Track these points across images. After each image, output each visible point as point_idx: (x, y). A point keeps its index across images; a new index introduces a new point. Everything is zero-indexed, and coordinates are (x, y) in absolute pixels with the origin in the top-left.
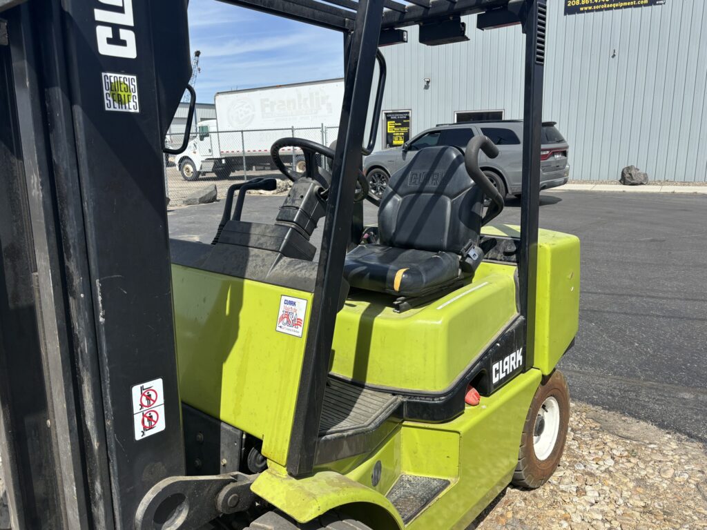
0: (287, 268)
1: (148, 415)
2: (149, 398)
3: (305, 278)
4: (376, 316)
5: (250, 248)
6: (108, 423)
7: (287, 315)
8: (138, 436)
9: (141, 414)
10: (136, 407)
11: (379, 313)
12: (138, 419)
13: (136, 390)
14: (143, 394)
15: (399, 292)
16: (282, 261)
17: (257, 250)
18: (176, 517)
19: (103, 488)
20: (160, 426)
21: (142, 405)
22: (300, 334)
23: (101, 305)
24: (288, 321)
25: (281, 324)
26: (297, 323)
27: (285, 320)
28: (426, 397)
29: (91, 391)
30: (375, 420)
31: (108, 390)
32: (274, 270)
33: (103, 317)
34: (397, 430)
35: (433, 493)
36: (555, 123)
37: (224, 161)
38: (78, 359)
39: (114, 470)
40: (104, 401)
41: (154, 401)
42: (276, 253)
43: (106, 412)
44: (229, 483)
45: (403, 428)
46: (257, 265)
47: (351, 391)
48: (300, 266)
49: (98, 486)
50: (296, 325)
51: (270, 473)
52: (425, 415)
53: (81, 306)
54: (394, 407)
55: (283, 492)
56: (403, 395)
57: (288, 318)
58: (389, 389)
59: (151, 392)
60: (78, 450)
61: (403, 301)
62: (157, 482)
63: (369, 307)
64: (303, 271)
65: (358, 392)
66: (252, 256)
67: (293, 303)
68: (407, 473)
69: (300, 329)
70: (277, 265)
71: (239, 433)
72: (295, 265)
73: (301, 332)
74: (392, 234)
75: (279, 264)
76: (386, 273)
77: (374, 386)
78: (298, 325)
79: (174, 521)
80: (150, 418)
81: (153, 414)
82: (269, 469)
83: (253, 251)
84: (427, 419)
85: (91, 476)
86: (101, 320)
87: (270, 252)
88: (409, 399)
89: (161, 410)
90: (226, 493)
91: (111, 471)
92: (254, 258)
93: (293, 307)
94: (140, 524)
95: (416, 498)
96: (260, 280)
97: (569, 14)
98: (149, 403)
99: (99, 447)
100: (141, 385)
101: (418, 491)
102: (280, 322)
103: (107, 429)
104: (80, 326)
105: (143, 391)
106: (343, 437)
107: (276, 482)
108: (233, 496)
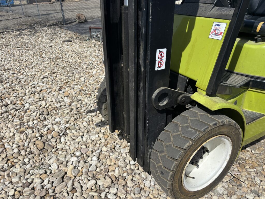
0: (217, 11)
1: (160, 62)
2: (161, 55)
3: (226, 14)
4: (245, 43)
5: (200, 4)
6: (148, 62)
7: (215, 31)
8: (156, 69)
9: (158, 61)
10: (157, 58)
11: (246, 42)
12: (157, 62)
13: (158, 51)
14: (160, 53)
15: (258, 33)
16: (214, 8)
17: (203, 4)
18: (164, 101)
19: (143, 85)
20: (163, 67)
21: (159, 57)
22: (221, 39)
23: (151, 14)
24: (216, 34)
25: (212, 35)
26: (220, 34)
27: (214, 33)
28: (262, 79)
29: (143, 49)
30: (239, 84)
31: (149, 49)
32: (211, 12)
33: (151, 19)
34: (245, 91)
35: (257, 117)
38: (139, 37)
39: (147, 79)
40: (147, 53)
41: (163, 57)
42: (212, 5)
43: (147, 58)
44: (182, 94)
45: (247, 91)
46: (202, 10)
47: (228, 74)
48: (224, 9)
49: (142, 85)
50: (219, 35)
51: (199, 93)
52: (260, 87)
53: (144, 14)
54: (246, 81)
55: (204, 100)
56: (251, 78)
57: (215, 32)
58: (245, 74)
59: (162, 53)
60: (136, 71)
61: (259, 37)
62: (160, 87)
63: (240, 41)
64: (225, 12)
65: (231, 74)
66: (201, 7)
67: (219, 25)
68: (245, 109)
69: (221, 36)
70: (212, 10)
71: (186, 78)
72: (221, 9)
73: (221, 38)
74: (255, 9)
75: (213, 9)
76: (254, 24)
77: (238, 73)
78: (220, 35)
79: (163, 102)
80: (161, 63)
81: (162, 62)
82: (198, 92)
83: (201, 5)
84: (261, 89)
85: (139, 81)
86: (150, 20)
87: (210, 4)
88: (254, 79)
89: (164, 61)
90: (181, 97)
91: (146, 80)
92: (201, 8)
93: (219, 27)
94: (154, 100)
95: (249, 118)
96: (204, 16)
98: (161, 57)
99: (144, 70)
100: (160, 50)
101: (250, 115)
102: (211, 34)
103: (147, 64)
104: (142, 23)
105: (160, 52)
106: (228, 86)
107: (201, 96)
108: (184, 98)
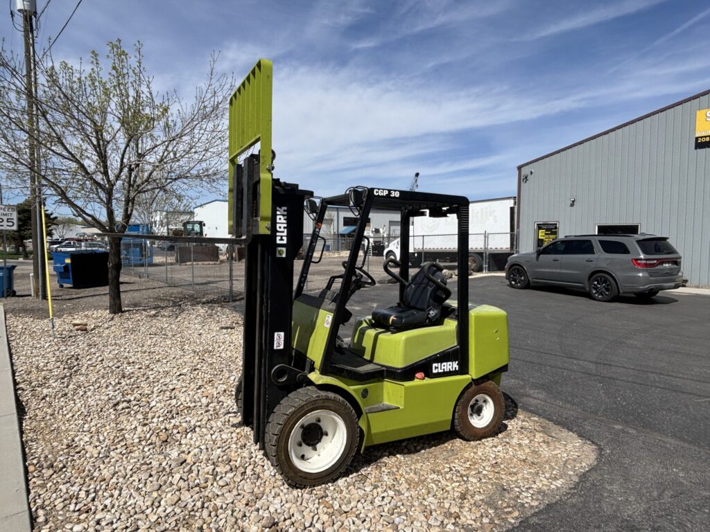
15: (391, 325)
17: (326, 299)
22: (329, 327)
25: (325, 324)
28: (393, 369)
30: (366, 371)
31: (269, 332)
34: (380, 381)
35: (389, 409)
36: (668, 238)
37: (416, 255)
43: (267, 338)
44: (301, 373)
45: (384, 382)
52: (392, 377)
54: (378, 370)
55: (316, 378)
56: (385, 367)
57: (327, 322)
58: (381, 364)
62: (278, 364)
67: (329, 317)
74: (409, 302)
77: (375, 363)
78: (329, 324)
79: (282, 379)
82: (315, 372)
90: (299, 375)
91: (267, 357)
92: (325, 302)
94: (272, 376)
97: (700, 148)
103: (268, 343)
108: (301, 377)
